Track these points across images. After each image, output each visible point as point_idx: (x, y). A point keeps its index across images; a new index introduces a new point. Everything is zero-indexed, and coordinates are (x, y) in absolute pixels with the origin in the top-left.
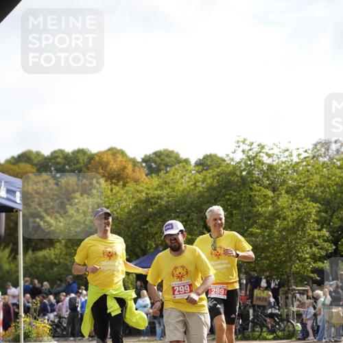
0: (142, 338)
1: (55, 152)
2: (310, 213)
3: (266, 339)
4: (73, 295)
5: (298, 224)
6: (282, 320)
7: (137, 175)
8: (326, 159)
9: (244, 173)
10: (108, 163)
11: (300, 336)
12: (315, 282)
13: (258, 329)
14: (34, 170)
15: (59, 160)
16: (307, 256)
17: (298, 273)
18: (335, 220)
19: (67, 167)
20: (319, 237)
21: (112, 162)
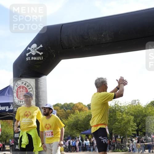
0: (87, 151)
1: (65, 103)
2: (131, 119)
3: (119, 152)
4: (69, 140)
5: (128, 122)
6: (124, 147)
7: (86, 109)
8: (135, 105)
9: (114, 108)
10: (78, 106)
11: (129, 151)
12: (132, 137)
13: (118, 149)
14: (60, 108)
15: (66, 106)
16: (131, 130)
17: (128, 134)
18: (138, 120)
19: (68, 107)
20: (134, 125)
21: (79, 106)
